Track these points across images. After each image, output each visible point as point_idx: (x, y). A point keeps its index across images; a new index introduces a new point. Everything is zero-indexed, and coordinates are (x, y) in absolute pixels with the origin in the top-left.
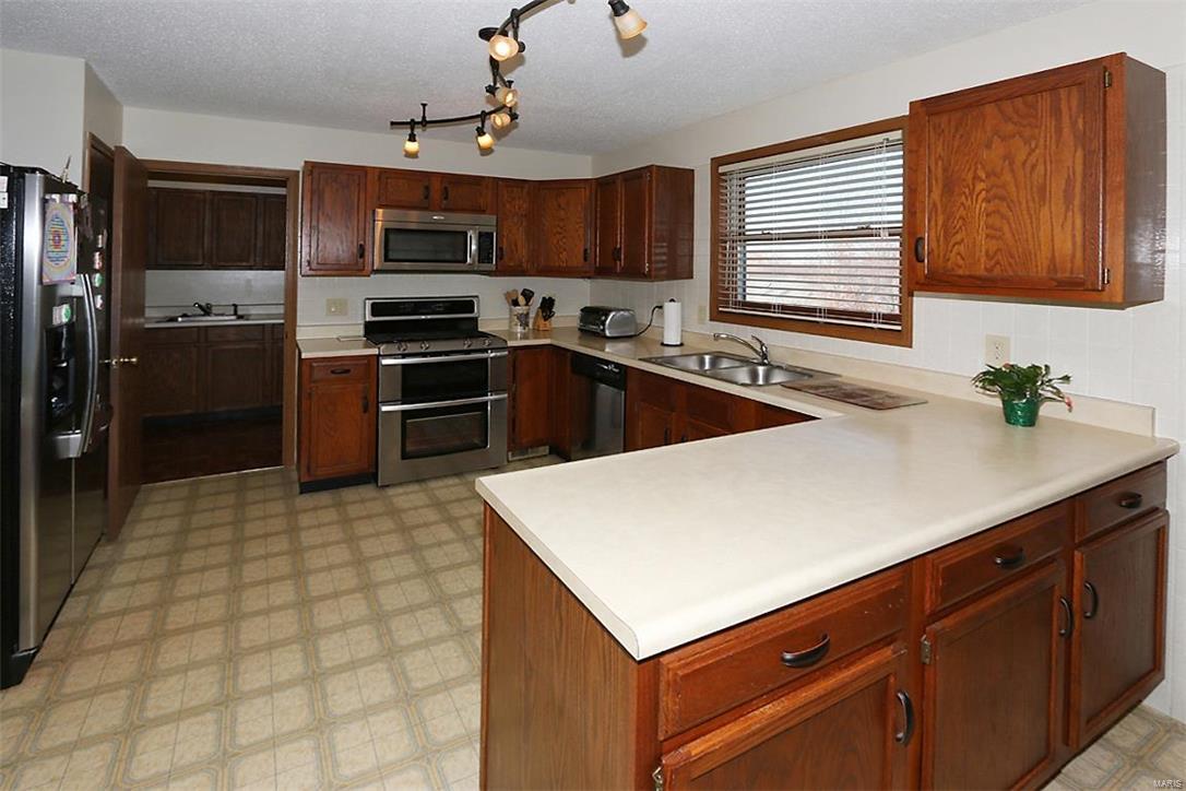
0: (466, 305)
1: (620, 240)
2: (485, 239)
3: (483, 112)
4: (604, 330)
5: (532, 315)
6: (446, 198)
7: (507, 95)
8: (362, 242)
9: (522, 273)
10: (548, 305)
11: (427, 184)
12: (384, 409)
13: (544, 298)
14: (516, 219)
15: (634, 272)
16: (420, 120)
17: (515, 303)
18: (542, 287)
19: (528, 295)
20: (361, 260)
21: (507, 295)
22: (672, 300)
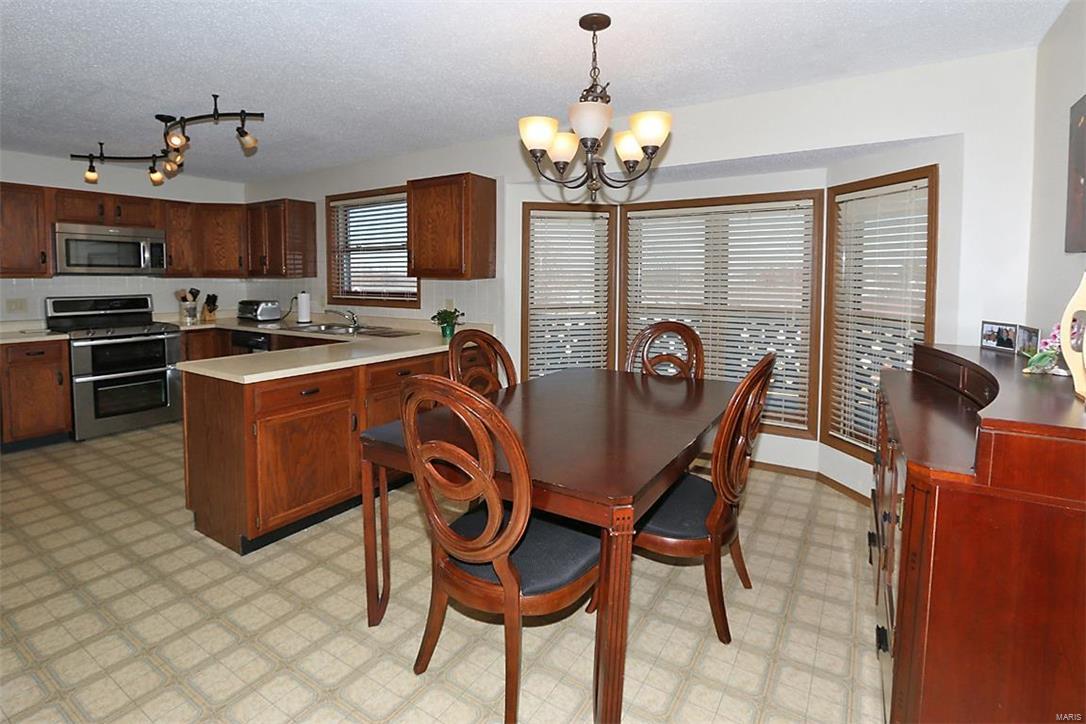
0: (141, 302)
1: (266, 250)
2: (155, 249)
3: (154, 155)
4: (256, 316)
5: (199, 309)
6: (120, 215)
7: (177, 157)
8: (43, 250)
9: (190, 275)
10: (212, 301)
11: (100, 202)
12: (78, 380)
13: (208, 296)
14: (181, 233)
15: (275, 273)
16: (98, 155)
17: (184, 299)
18: (207, 286)
19: (195, 293)
20: (43, 265)
21: (177, 294)
22: (303, 292)
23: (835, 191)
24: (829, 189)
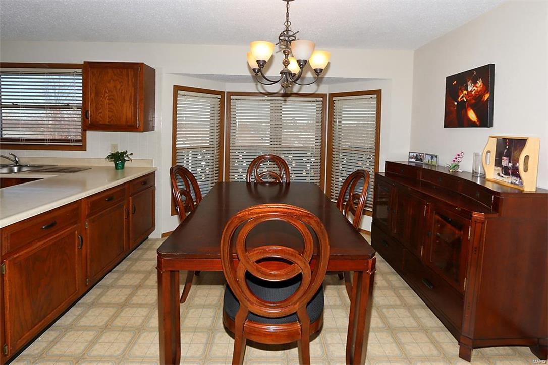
23: (333, 95)
24: (330, 94)
